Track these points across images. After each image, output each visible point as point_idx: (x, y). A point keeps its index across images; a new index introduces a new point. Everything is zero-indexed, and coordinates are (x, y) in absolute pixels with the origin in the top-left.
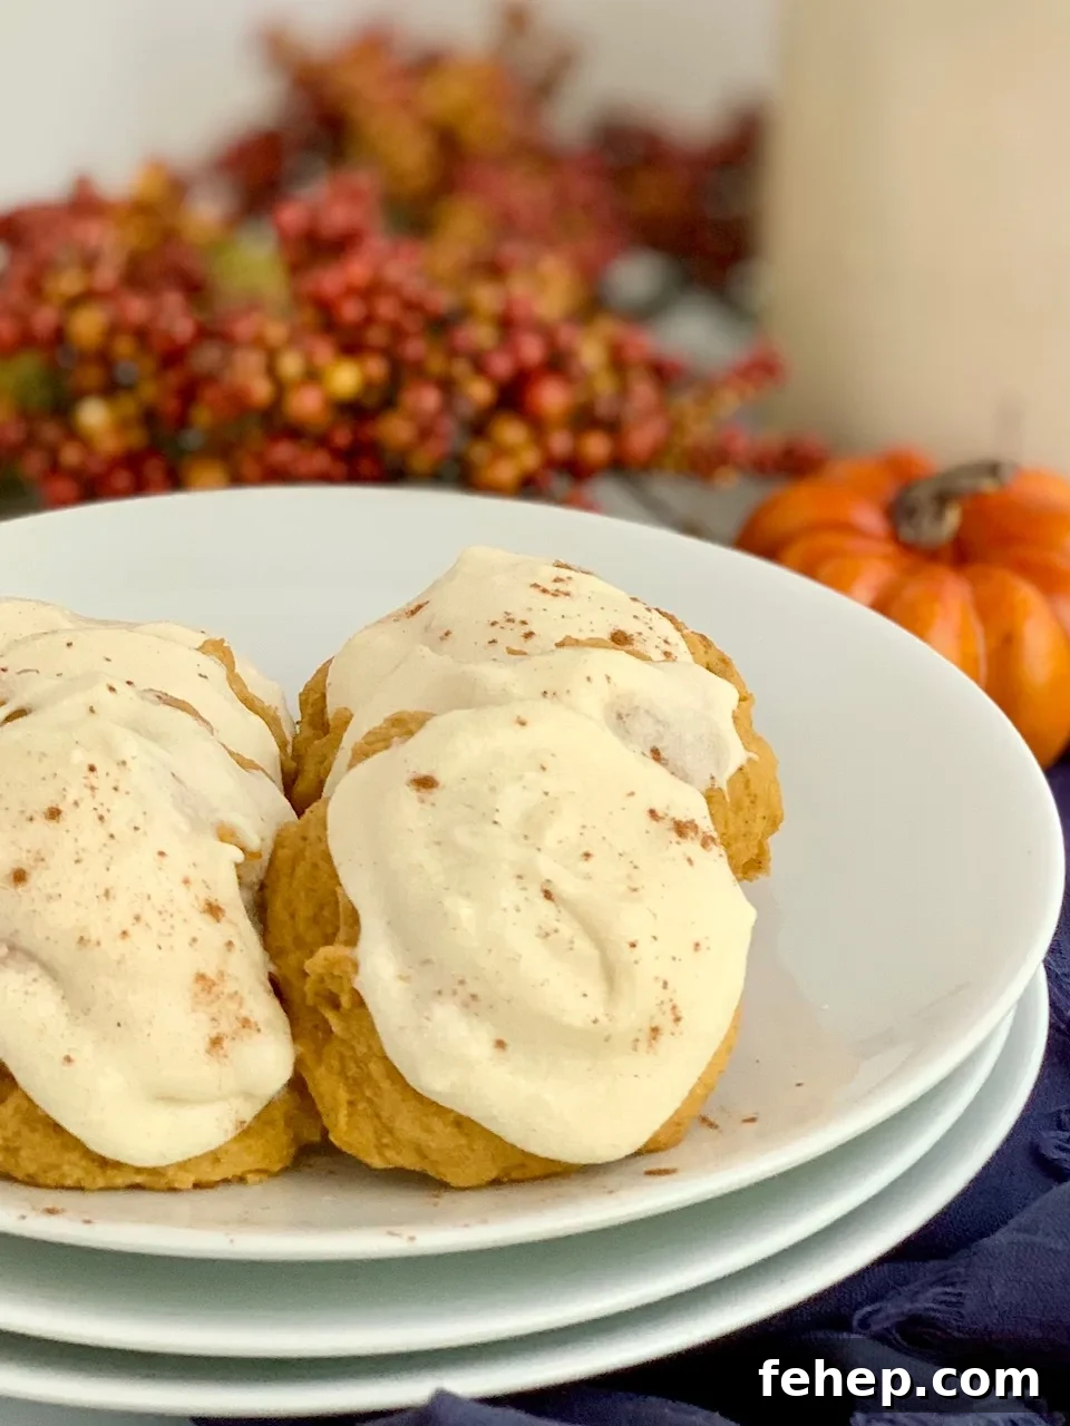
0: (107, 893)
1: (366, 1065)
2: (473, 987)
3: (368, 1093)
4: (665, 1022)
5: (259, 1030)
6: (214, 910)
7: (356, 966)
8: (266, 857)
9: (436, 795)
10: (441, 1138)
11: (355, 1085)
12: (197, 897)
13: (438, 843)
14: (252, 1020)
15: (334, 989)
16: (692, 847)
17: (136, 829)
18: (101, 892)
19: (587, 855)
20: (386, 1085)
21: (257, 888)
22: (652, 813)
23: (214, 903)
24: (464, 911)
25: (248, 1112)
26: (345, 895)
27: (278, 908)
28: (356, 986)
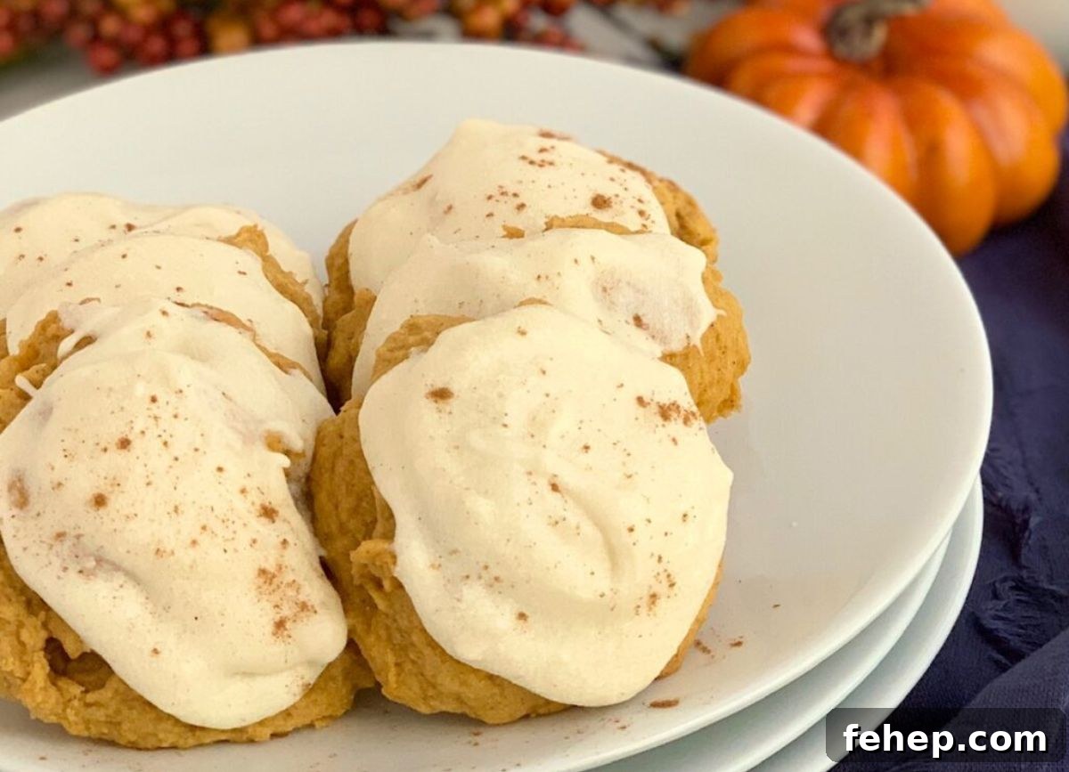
0: (176, 509)
1: (410, 636)
2: (495, 571)
3: (412, 656)
4: (662, 589)
5: (316, 612)
6: (269, 513)
7: (394, 557)
8: (309, 454)
9: (453, 404)
10: (476, 692)
11: (402, 650)
12: (253, 504)
13: (457, 447)
14: (309, 604)
15: (377, 573)
16: (675, 427)
17: (196, 450)
18: (171, 509)
19: (587, 448)
20: (427, 651)
21: (303, 480)
22: (640, 400)
23: (269, 507)
24: (483, 507)
25: (311, 676)
26: (379, 493)
27: (322, 498)
28: (395, 575)
